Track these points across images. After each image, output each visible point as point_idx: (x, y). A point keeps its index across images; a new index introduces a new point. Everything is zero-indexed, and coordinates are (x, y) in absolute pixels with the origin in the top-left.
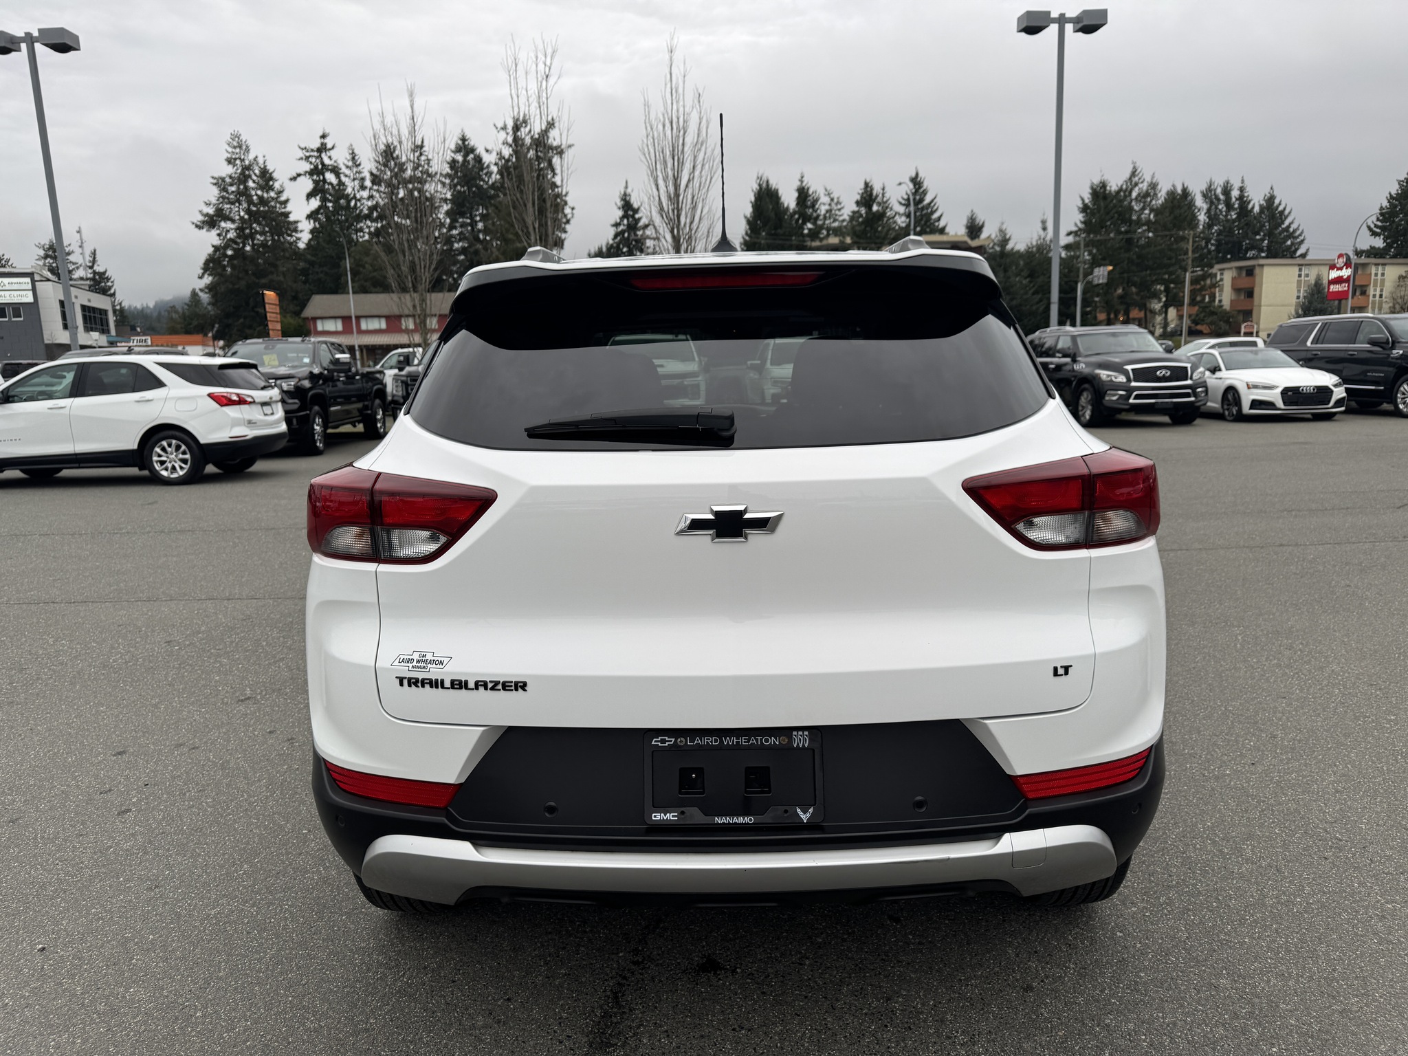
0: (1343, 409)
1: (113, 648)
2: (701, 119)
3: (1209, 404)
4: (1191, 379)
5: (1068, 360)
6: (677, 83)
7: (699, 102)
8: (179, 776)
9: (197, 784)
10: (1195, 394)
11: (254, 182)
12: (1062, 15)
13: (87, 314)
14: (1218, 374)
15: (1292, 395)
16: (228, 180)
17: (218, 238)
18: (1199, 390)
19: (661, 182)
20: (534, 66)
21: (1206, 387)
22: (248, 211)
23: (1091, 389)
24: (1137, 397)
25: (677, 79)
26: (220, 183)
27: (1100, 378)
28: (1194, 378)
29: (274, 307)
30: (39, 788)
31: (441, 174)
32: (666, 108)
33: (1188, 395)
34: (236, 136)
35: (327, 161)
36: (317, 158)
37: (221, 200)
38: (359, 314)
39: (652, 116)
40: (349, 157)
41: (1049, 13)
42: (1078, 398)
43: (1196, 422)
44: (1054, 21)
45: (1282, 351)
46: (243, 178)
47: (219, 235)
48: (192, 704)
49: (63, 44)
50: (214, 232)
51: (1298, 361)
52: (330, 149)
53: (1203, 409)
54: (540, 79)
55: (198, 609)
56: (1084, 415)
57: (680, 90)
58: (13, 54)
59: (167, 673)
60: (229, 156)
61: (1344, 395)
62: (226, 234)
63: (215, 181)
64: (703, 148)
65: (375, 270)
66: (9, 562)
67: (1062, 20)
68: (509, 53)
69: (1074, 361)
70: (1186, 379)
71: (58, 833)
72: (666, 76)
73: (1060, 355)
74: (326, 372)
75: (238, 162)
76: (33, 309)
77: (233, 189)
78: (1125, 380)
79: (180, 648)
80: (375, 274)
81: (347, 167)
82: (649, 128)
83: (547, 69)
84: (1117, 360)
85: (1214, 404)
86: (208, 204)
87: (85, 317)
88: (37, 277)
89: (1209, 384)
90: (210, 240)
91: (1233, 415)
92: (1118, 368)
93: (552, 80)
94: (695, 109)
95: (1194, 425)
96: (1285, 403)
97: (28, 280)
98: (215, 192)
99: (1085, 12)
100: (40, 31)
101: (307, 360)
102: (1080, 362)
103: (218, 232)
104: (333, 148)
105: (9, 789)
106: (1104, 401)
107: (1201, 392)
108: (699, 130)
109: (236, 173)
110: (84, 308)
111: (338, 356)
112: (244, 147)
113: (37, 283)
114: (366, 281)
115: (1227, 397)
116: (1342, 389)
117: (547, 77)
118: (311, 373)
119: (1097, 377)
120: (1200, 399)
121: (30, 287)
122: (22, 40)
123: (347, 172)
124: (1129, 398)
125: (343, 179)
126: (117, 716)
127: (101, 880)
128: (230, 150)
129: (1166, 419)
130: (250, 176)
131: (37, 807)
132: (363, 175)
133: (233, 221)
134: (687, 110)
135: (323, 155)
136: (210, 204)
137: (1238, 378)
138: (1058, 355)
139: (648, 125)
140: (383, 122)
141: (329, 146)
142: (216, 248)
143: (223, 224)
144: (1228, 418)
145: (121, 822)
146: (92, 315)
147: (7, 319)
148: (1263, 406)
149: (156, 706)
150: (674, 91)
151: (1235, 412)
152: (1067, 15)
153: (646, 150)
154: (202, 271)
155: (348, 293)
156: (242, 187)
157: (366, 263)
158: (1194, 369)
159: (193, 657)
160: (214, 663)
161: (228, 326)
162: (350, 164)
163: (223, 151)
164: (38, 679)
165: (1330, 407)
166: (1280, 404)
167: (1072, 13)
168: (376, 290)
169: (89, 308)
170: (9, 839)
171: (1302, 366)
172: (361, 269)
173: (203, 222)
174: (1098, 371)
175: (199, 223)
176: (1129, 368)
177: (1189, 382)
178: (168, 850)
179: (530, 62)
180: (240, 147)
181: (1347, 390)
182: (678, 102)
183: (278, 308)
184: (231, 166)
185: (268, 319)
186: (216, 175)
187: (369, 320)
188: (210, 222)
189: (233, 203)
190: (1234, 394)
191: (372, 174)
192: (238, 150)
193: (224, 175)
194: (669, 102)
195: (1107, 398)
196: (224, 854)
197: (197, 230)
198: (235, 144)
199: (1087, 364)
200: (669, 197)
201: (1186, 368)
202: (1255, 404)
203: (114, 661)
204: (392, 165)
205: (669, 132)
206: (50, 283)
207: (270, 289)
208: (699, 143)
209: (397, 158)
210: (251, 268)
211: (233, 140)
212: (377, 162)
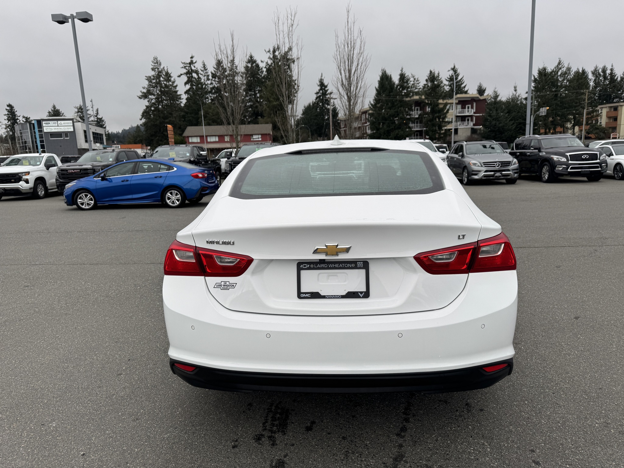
1: (110, 287)
2: (361, 42)
3: (608, 172)
4: (599, 159)
5: (537, 151)
6: (351, 26)
7: (361, 34)
8: (144, 356)
9: (153, 360)
10: (601, 167)
11: (163, 78)
13: (95, 136)
14: (611, 157)
16: (152, 77)
17: (148, 102)
19: (343, 72)
20: (286, 20)
21: (607, 163)
22: (160, 91)
23: (549, 165)
24: (572, 168)
25: (351, 24)
26: (149, 79)
27: (553, 159)
28: (601, 159)
29: (171, 132)
30: (80, 359)
31: (242, 73)
32: (345, 38)
33: (597, 167)
34: (155, 59)
35: (193, 68)
36: (189, 67)
37: (149, 86)
38: (207, 135)
39: (339, 42)
40: (202, 66)
42: (542, 169)
43: (600, 180)
46: (158, 76)
47: (148, 101)
48: (148, 317)
49: (86, 19)
50: (147, 100)
53: (604, 174)
54: (289, 26)
55: (147, 269)
56: (544, 177)
57: (352, 29)
58: (66, 24)
59: (135, 300)
60: (153, 67)
62: (151, 101)
63: (147, 78)
64: (363, 55)
65: (213, 116)
66: (64, 244)
68: (276, 15)
69: (540, 151)
70: (597, 160)
71: (89, 385)
72: (345, 23)
73: (533, 149)
74: (196, 160)
75: (156, 70)
76: (73, 133)
77: (154, 81)
78: (566, 160)
79: (140, 288)
80: (214, 117)
81: (202, 70)
82: (338, 47)
83: (292, 22)
84: (562, 151)
85: (610, 172)
86: (144, 88)
88: (75, 121)
90: (145, 103)
91: (619, 176)
92: (563, 155)
93: (294, 27)
94: (358, 38)
95: (599, 182)
97: (71, 122)
98: (147, 82)
100: (76, 13)
101: (188, 155)
102: (542, 152)
103: (148, 100)
104: (196, 62)
105: (66, 360)
106: (555, 170)
107: (604, 166)
108: (360, 47)
109: (155, 74)
110: (93, 133)
111: (201, 153)
112: (159, 63)
113: (75, 123)
114: (210, 120)
115: (617, 168)
117: (292, 25)
118: (190, 160)
119: (552, 159)
120: (603, 169)
121: (72, 124)
122: (69, 17)
123: (202, 73)
124: (568, 169)
125: (200, 76)
126: (114, 322)
127: (110, 414)
128: (153, 64)
129: (585, 179)
130: (161, 76)
131: (79, 370)
132: (208, 74)
133: (154, 95)
134: (355, 38)
135: (192, 66)
136: (145, 88)
137: (622, 159)
138: (531, 148)
139: (337, 46)
140: (220, 48)
141: (194, 62)
142: (147, 107)
143: (150, 97)
144: (617, 178)
145: (118, 380)
146: (97, 136)
147: (63, 138)
149: (131, 317)
150: (349, 30)
151: (620, 175)
153: (336, 57)
154: (141, 117)
155: (203, 126)
156: (158, 80)
157: (210, 112)
158: (601, 154)
159: (146, 292)
160: (156, 296)
161: (152, 140)
162: (203, 69)
163: (150, 65)
164: (78, 302)
168: (214, 124)
169: (96, 133)
170: (66, 388)
172: (208, 115)
173: (142, 96)
174: (552, 156)
175: (140, 96)
176: (568, 154)
177: (598, 161)
178: (141, 398)
179: (285, 18)
180: (157, 63)
182: (351, 35)
183: (173, 132)
184: (153, 72)
185: (169, 137)
186: (147, 76)
187: (211, 137)
188: (145, 96)
189: (154, 87)
190: (620, 167)
191: (212, 73)
192: (156, 64)
193: (151, 75)
194: (347, 35)
195: (557, 169)
196: (168, 401)
197: (139, 99)
198: (155, 62)
199: (546, 153)
200: (346, 79)
201: (597, 154)
203: (111, 294)
204: (221, 69)
205: (346, 49)
206: (80, 123)
207: (169, 124)
208: (360, 54)
209: (223, 66)
210: (161, 115)
211: (154, 60)
212: (214, 68)
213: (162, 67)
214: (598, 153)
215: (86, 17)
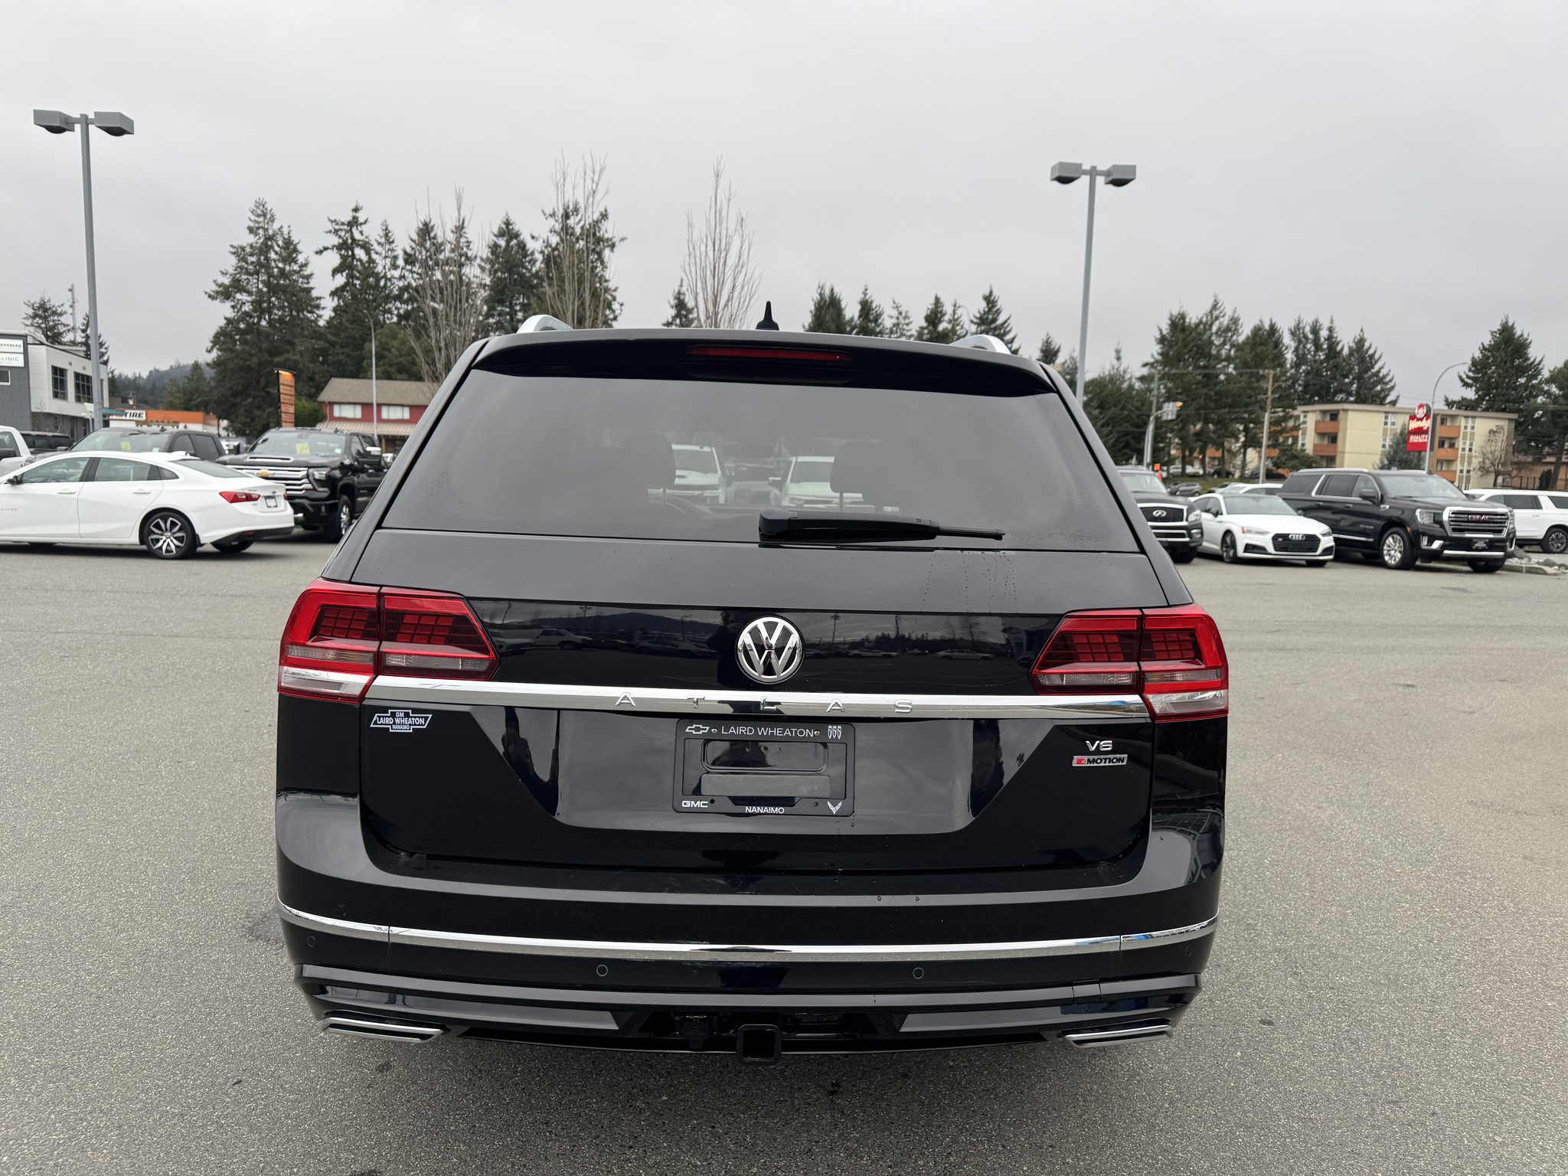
0: (1331, 557)
2: (742, 242)
3: (1207, 545)
4: (1187, 520)
6: (722, 206)
7: (742, 226)
10: (1190, 535)
11: (276, 253)
12: (1094, 168)
13: (81, 382)
14: (1220, 518)
15: (1282, 541)
16: (248, 250)
17: (232, 310)
18: (1194, 531)
20: (582, 181)
21: (1201, 529)
22: (267, 284)
25: (722, 202)
26: (240, 253)
28: (1190, 519)
29: (289, 388)
31: (482, 259)
32: (709, 228)
33: (1182, 536)
34: (260, 204)
35: (357, 236)
36: (347, 232)
37: (239, 270)
38: (381, 401)
39: (696, 236)
40: (382, 234)
41: (1081, 165)
44: (1085, 172)
45: (1284, 499)
46: (265, 249)
47: (233, 307)
49: (118, 129)
50: (229, 304)
51: (1296, 510)
52: (361, 224)
53: (1200, 549)
54: (587, 194)
57: (724, 214)
58: (67, 133)
60: (252, 224)
61: (1332, 544)
62: (241, 307)
63: (234, 250)
64: (744, 271)
65: (402, 356)
67: (1093, 173)
68: (558, 167)
70: (1182, 520)
72: (711, 198)
74: (356, 463)
75: (261, 231)
76: (22, 374)
77: (254, 259)
80: (402, 359)
81: (379, 244)
82: (691, 248)
83: (595, 185)
85: (1212, 545)
86: (224, 274)
87: (77, 386)
88: (30, 340)
89: (1205, 527)
90: (224, 311)
91: (1229, 557)
93: (598, 196)
94: (737, 233)
96: (1276, 549)
97: (20, 342)
98: (233, 261)
99: (1115, 167)
100: (96, 114)
101: (338, 451)
103: (233, 303)
104: (365, 222)
107: (1197, 533)
108: (740, 253)
109: (257, 243)
110: (77, 375)
111: (369, 449)
113: (29, 346)
114: (391, 366)
115: (1224, 540)
116: (1331, 538)
117: (594, 192)
118: (342, 463)
120: (1195, 540)
121: (21, 350)
122: (77, 121)
123: (378, 248)
125: (374, 256)
128: (253, 218)
130: (272, 247)
132: (395, 253)
133: (250, 293)
134: (730, 232)
135: (354, 229)
136: (226, 274)
137: (1234, 522)
139: (691, 245)
141: (361, 220)
142: (229, 321)
143: (238, 296)
144: (1227, 560)
146: (85, 383)
148: (1256, 551)
150: (718, 213)
151: (1231, 555)
152: (1098, 168)
153: (687, 268)
154: (211, 344)
155: (372, 378)
156: (262, 258)
157: (393, 347)
158: (1190, 510)
161: (235, 405)
162: (383, 240)
163: (246, 219)
165: (1317, 555)
166: (1270, 548)
167: (1103, 167)
168: (402, 376)
169: (83, 375)
171: (1299, 515)
172: (388, 354)
173: (217, 292)
175: (212, 293)
177: (1184, 523)
179: (578, 176)
180: (264, 215)
181: (1336, 540)
182: (721, 225)
183: (293, 389)
184: (252, 236)
185: (282, 400)
186: (236, 244)
187: (392, 409)
188: (225, 293)
189: (251, 275)
190: (1231, 538)
191: (405, 253)
192: (261, 219)
193: (245, 244)
194: (713, 223)
197: (210, 300)
198: (259, 212)
200: (708, 317)
201: (1182, 510)
202: (1249, 548)
204: (428, 244)
205: (711, 253)
206: (44, 347)
207: (288, 369)
208: (740, 265)
209: (435, 237)
210: (265, 345)
211: (257, 207)
212: (412, 240)
213: (276, 226)
214: (1185, 508)
215: (119, 126)
